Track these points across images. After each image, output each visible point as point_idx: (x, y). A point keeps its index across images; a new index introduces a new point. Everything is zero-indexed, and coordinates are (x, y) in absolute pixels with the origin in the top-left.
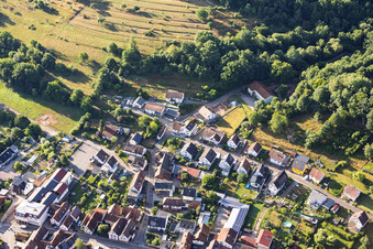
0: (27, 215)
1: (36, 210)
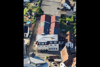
1: (53, 38)
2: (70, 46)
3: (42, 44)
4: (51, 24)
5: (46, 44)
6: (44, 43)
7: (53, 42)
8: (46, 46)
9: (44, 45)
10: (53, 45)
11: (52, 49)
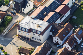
0: (30, 30)
1: (40, 27)
2: (59, 42)
3: (23, 29)
4: (60, 5)
5: (27, 30)
6: (26, 29)
7: (36, 32)
8: (28, 33)
9: (25, 31)
10: (37, 35)
11: (35, 39)
